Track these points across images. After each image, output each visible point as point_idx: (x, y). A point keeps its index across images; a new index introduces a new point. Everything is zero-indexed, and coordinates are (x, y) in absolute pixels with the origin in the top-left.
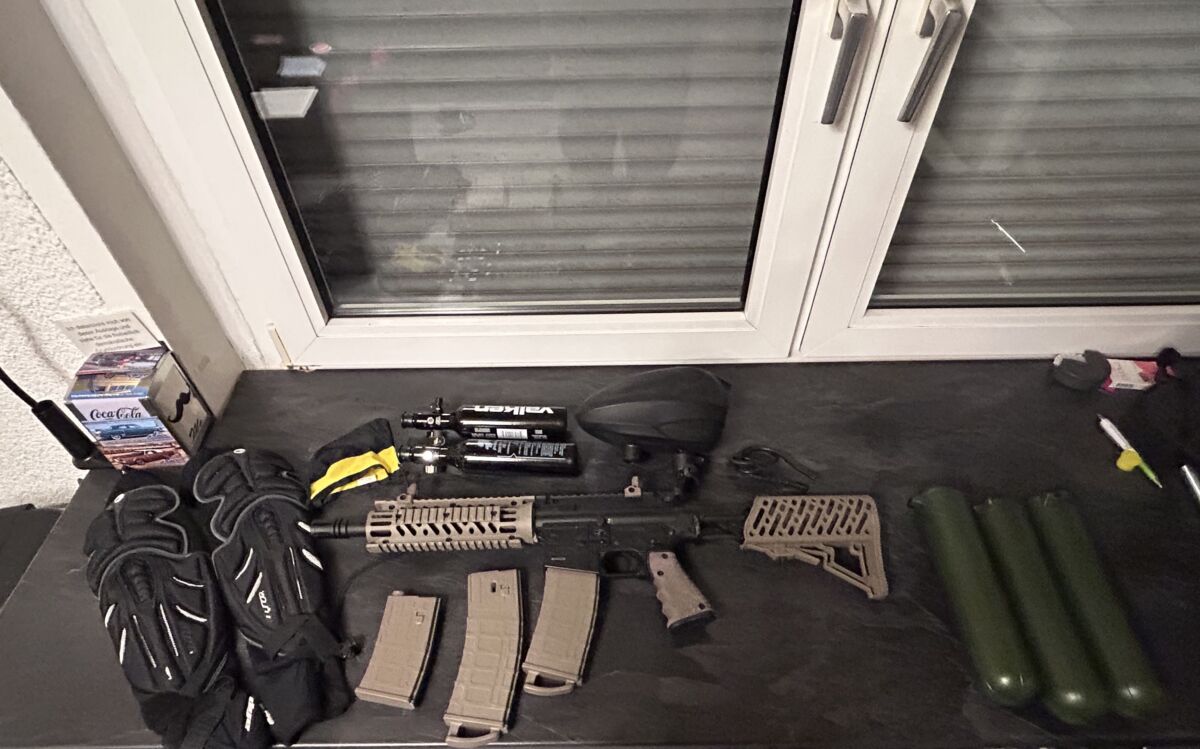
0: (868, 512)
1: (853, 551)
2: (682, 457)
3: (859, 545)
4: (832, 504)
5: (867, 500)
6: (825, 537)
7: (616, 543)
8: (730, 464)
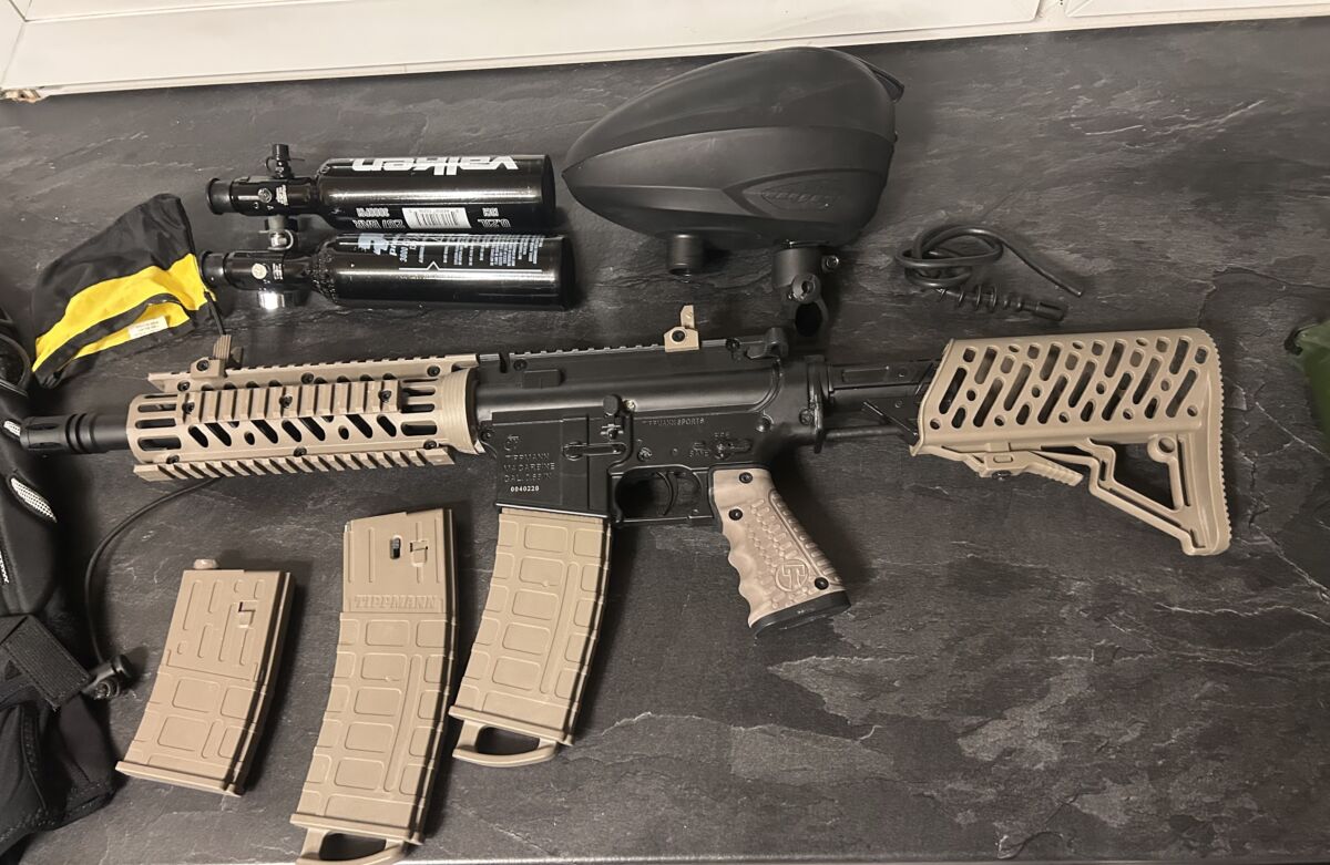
0: (1198, 368)
1: (1157, 454)
2: (791, 258)
3: (1172, 442)
4: (1118, 351)
5: (1199, 339)
6: (1098, 426)
7: (645, 452)
8: (897, 268)
